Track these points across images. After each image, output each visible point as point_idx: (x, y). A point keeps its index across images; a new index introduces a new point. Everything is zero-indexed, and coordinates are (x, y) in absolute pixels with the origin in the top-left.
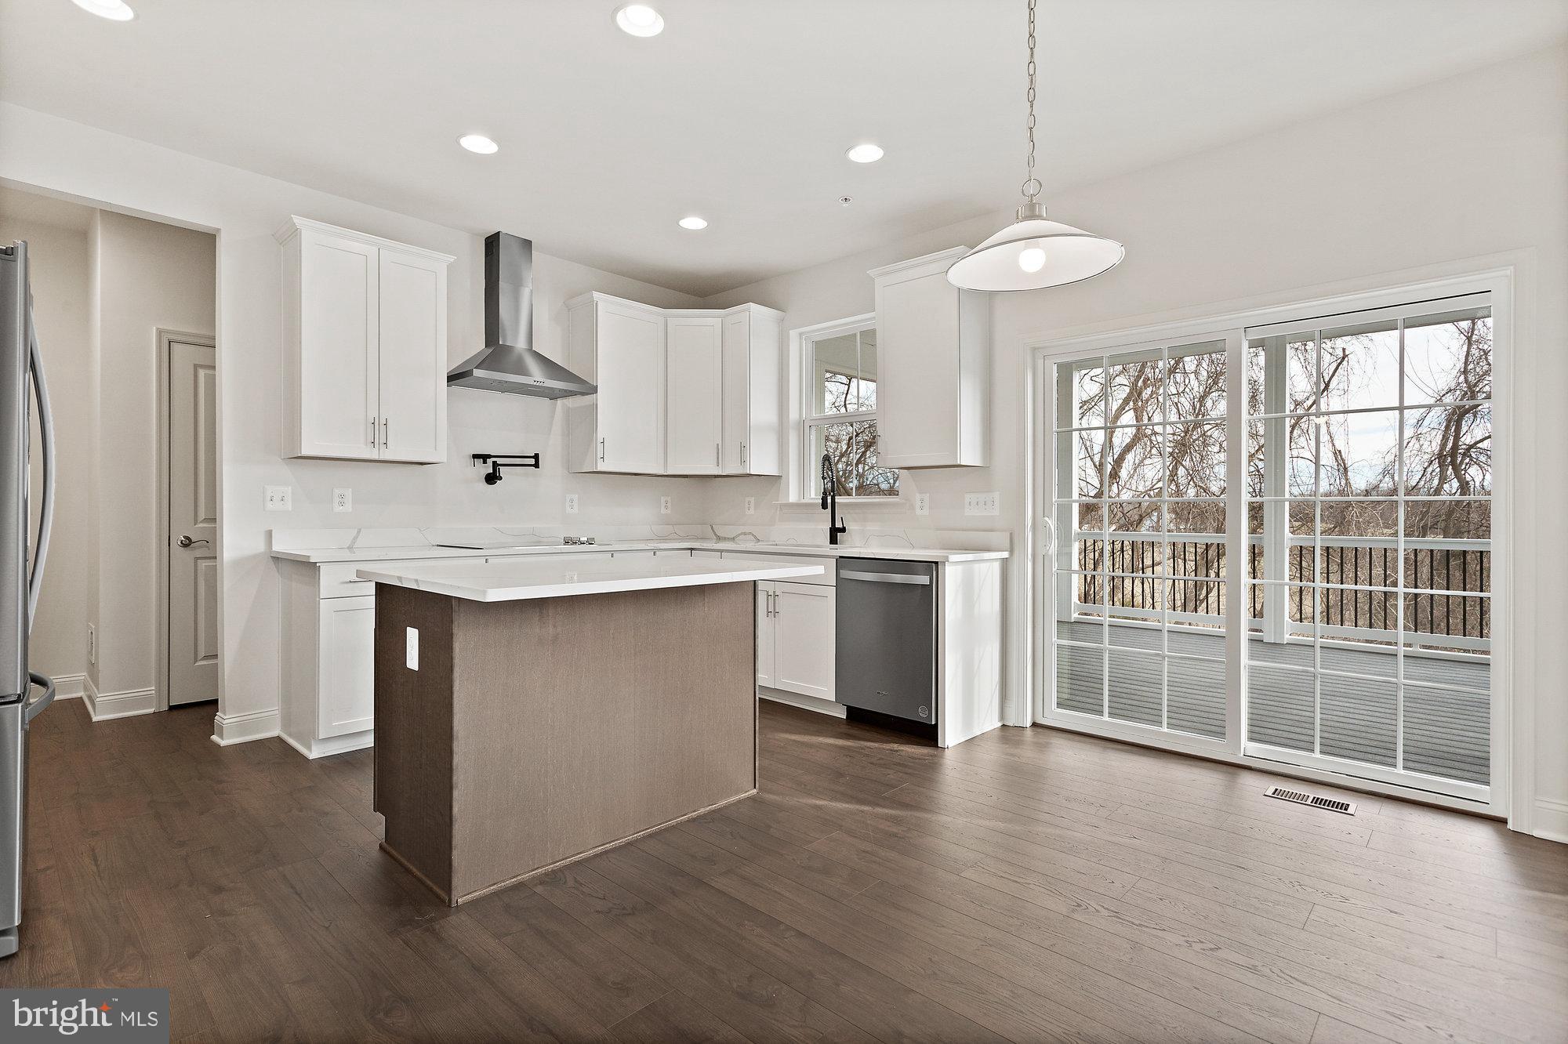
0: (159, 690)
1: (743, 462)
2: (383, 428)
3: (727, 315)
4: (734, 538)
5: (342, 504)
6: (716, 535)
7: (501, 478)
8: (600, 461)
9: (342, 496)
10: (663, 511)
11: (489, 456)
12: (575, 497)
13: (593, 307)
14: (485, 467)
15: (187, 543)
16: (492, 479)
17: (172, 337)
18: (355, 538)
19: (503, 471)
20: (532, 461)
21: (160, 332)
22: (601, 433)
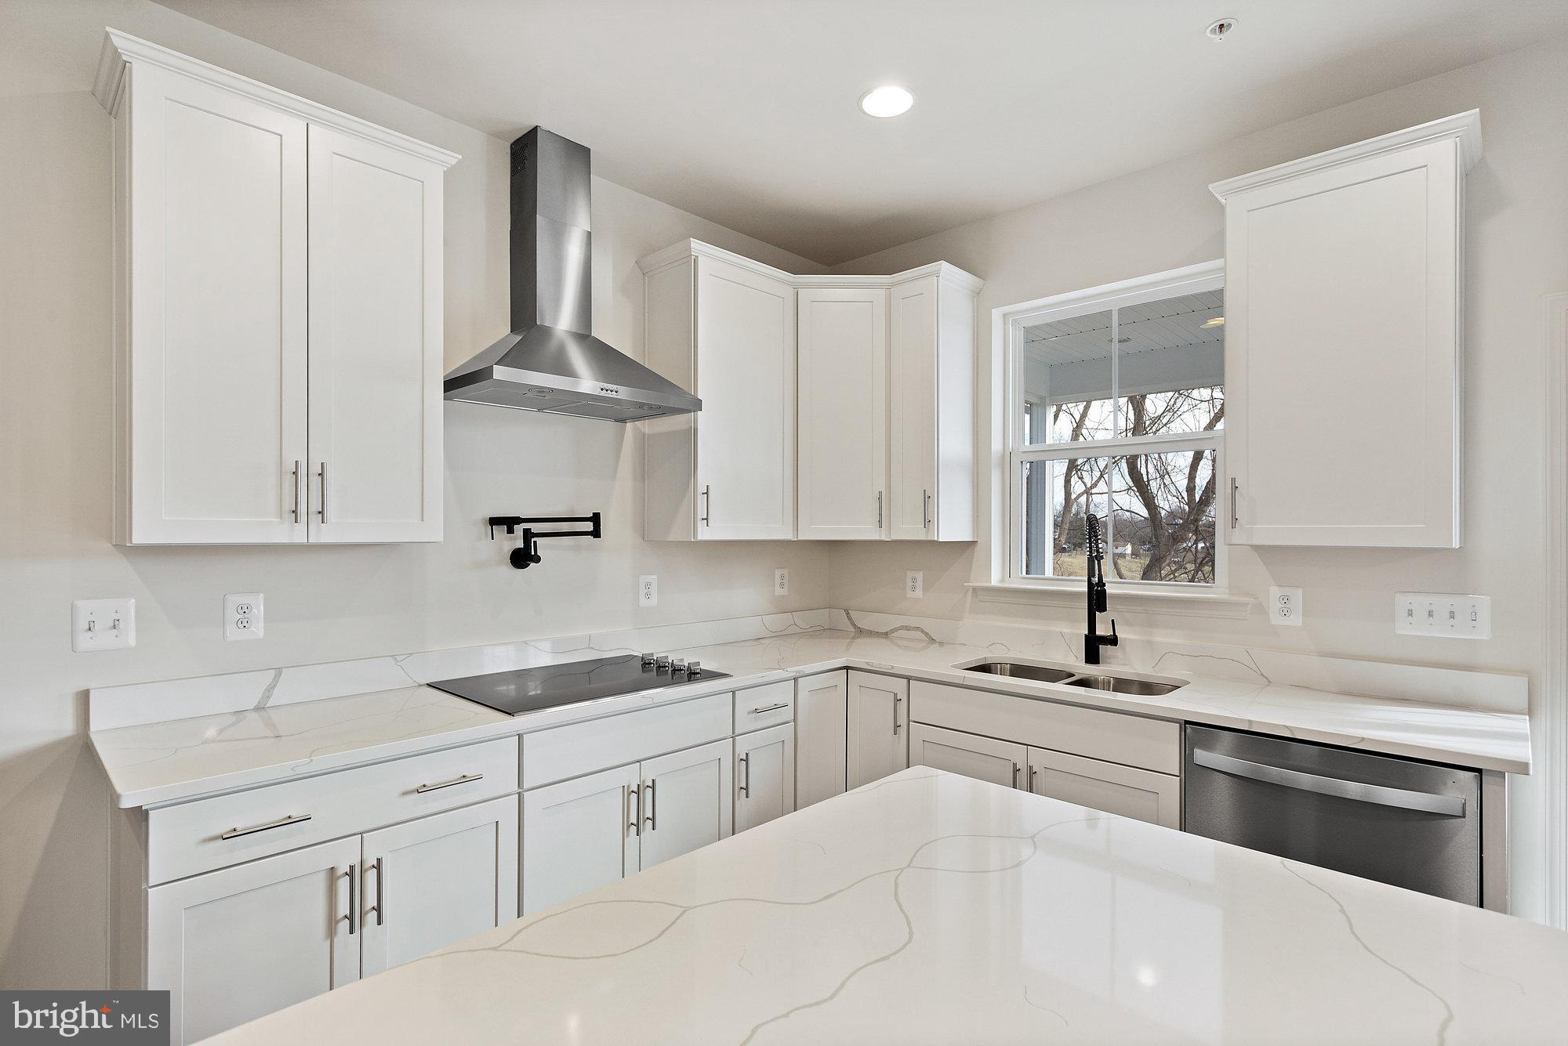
1: (927, 522)
2: (315, 481)
3: (893, 285)
4: (886, 634)
5: (243, 624)
6: (854, 625)
7: (537, 559)
8: (701, 525)
9: (244, 610)
10: (779, 591)
11: (518, 520)
12: (653, 578)
13: (690, 264)
14: (511, 539)
16: (522, 558)
18: (270, 689)
19: (543, 546)
20: (589, 526)
22: (703, 478)
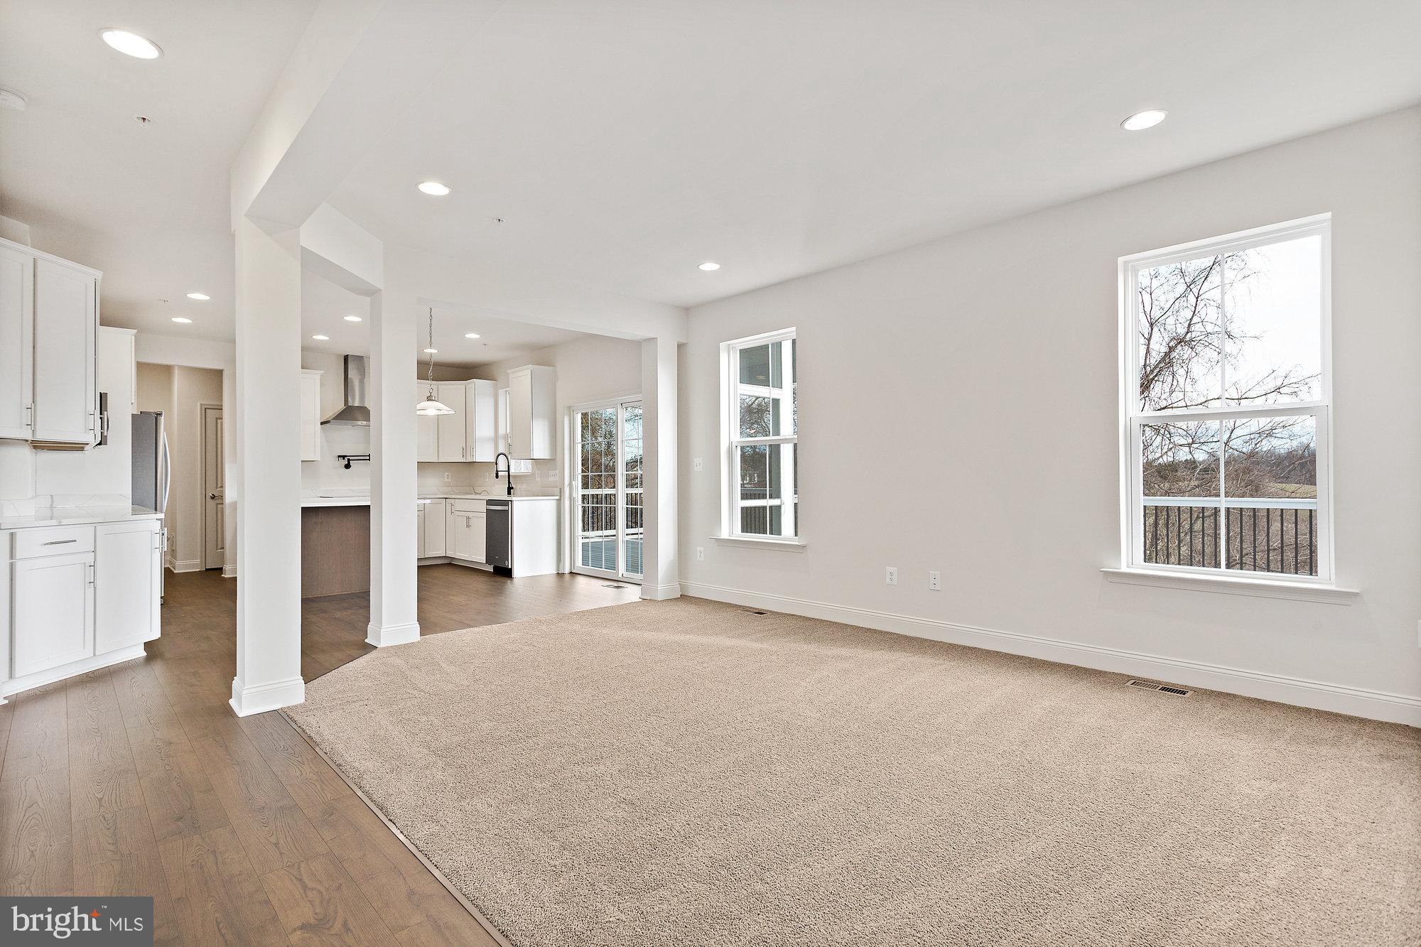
0: (201, 563)
1: (473, 455)
3: (467, 384)
7: (352, 466)
10: (446, 480)
11: (346, 456)
14: (344, 461)
15: (213, 497)
16: (347, 465)
17: (206, 407)
19: (352, 462)
20: (364, 458)
21: (201, 405)
